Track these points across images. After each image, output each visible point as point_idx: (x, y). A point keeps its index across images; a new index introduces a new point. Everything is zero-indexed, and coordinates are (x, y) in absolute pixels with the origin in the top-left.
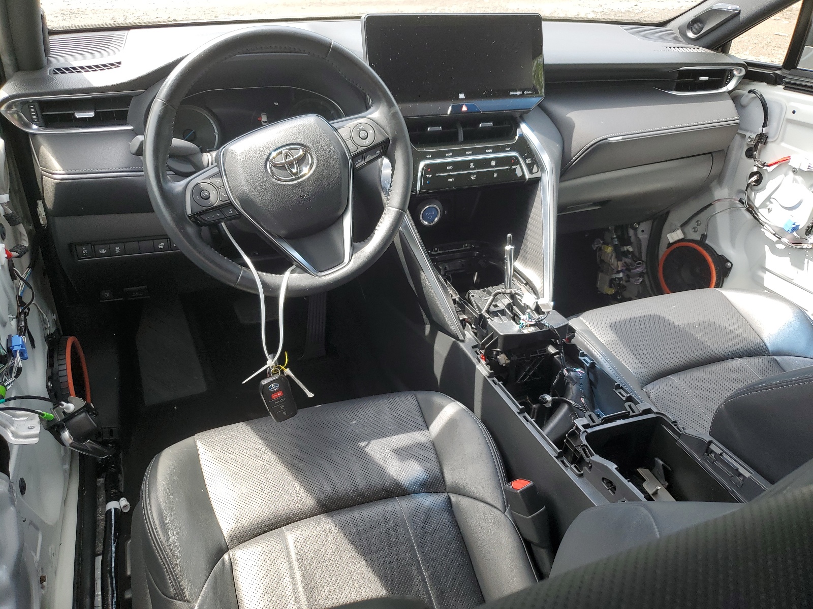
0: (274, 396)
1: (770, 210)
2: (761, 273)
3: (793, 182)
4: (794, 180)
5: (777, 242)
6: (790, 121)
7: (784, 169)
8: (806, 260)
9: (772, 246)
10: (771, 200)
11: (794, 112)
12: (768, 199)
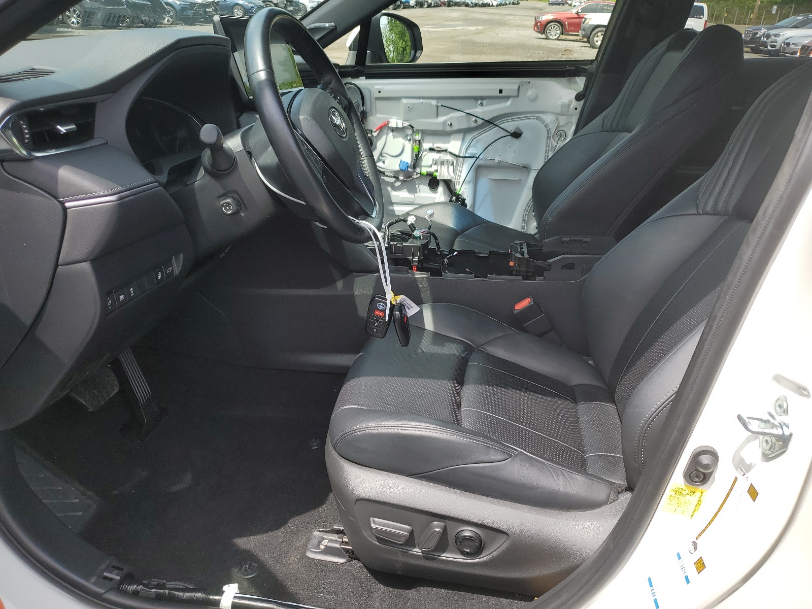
0: (377, 313)
1: (384, 162)
2: (391, 208)
3: (394, 138)
4: (394, 137)
5: (395, 182)
6: (377, 99)
7: (385, 130)
8: (417, 186)
9: (392, 185)
10: (383, 155)
11: (379, 92)
12: (381, 155)
